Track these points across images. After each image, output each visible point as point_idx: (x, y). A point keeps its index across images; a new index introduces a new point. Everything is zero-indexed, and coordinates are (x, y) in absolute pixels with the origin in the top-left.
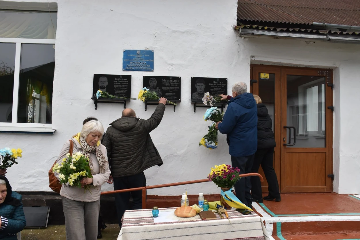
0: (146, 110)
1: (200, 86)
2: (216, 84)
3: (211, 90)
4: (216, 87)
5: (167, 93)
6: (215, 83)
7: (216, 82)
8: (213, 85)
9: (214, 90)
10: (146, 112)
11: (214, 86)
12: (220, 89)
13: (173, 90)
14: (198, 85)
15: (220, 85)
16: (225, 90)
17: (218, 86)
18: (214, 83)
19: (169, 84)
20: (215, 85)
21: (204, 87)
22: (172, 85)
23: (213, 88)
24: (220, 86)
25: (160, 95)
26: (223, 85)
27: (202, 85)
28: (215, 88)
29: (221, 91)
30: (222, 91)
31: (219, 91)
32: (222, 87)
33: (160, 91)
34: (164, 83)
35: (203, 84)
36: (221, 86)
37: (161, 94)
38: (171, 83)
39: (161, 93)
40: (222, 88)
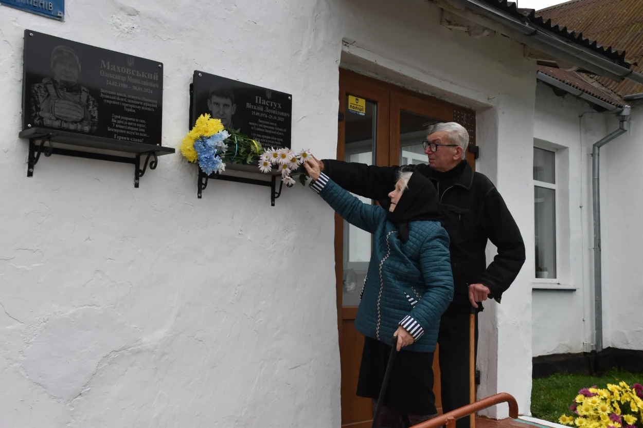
0: (30, 174)
1: (221, 106)
2: (264, 106)
3: (250, 123)
4: (263, 119)
5: (116, 117)
6: (261, 105)
7: (264, 103)
8: (256, 111)
9: (259, 127)
10: (30, 179)
11: (258, 114)
12: (274, 126)
13: (139, 107)
14: (217, 104)
15: (274, 112)
16: (285, 131)
17: (268, 114)
18: (258, 105)
19: (126, 82)
20: (262, 109)
21: (233, 114)
22: (135, 88)
23: (255, 119)
24: (274, 115)
25: (93, 117)
26: (282, 114)
27: (226, 105)
28: (260, 121)
29: (275, 133)
30: (280, 132)
31: (270, 132)
32: (280, 119)
33: (91, 103)
34: (107, 75)
35: (228, 101)
36: (278, 116)
37: (96, 114)
38: (130, 79)
39: (96, 112)
40: (280, 125)
